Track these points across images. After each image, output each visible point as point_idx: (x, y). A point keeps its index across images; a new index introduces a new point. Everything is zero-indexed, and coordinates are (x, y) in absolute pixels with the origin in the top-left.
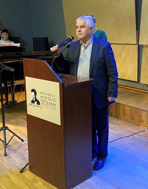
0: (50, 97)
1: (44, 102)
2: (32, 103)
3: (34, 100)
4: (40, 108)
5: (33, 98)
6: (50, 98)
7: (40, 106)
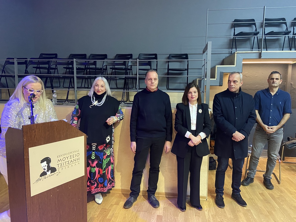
0: (72, 154)
1: (62, 165)
2: (41, 178)
3: (46, 171)
4: (57, 174)
5: (44, 169)
6: (72, 156)
7: (56, 172)
